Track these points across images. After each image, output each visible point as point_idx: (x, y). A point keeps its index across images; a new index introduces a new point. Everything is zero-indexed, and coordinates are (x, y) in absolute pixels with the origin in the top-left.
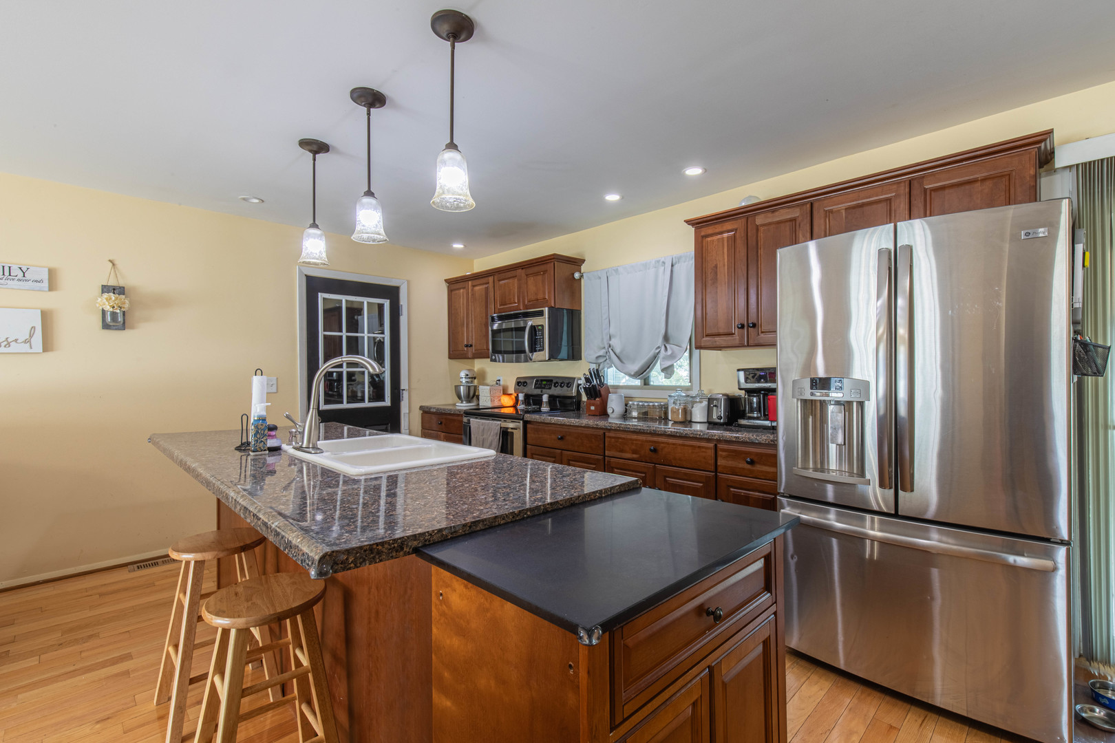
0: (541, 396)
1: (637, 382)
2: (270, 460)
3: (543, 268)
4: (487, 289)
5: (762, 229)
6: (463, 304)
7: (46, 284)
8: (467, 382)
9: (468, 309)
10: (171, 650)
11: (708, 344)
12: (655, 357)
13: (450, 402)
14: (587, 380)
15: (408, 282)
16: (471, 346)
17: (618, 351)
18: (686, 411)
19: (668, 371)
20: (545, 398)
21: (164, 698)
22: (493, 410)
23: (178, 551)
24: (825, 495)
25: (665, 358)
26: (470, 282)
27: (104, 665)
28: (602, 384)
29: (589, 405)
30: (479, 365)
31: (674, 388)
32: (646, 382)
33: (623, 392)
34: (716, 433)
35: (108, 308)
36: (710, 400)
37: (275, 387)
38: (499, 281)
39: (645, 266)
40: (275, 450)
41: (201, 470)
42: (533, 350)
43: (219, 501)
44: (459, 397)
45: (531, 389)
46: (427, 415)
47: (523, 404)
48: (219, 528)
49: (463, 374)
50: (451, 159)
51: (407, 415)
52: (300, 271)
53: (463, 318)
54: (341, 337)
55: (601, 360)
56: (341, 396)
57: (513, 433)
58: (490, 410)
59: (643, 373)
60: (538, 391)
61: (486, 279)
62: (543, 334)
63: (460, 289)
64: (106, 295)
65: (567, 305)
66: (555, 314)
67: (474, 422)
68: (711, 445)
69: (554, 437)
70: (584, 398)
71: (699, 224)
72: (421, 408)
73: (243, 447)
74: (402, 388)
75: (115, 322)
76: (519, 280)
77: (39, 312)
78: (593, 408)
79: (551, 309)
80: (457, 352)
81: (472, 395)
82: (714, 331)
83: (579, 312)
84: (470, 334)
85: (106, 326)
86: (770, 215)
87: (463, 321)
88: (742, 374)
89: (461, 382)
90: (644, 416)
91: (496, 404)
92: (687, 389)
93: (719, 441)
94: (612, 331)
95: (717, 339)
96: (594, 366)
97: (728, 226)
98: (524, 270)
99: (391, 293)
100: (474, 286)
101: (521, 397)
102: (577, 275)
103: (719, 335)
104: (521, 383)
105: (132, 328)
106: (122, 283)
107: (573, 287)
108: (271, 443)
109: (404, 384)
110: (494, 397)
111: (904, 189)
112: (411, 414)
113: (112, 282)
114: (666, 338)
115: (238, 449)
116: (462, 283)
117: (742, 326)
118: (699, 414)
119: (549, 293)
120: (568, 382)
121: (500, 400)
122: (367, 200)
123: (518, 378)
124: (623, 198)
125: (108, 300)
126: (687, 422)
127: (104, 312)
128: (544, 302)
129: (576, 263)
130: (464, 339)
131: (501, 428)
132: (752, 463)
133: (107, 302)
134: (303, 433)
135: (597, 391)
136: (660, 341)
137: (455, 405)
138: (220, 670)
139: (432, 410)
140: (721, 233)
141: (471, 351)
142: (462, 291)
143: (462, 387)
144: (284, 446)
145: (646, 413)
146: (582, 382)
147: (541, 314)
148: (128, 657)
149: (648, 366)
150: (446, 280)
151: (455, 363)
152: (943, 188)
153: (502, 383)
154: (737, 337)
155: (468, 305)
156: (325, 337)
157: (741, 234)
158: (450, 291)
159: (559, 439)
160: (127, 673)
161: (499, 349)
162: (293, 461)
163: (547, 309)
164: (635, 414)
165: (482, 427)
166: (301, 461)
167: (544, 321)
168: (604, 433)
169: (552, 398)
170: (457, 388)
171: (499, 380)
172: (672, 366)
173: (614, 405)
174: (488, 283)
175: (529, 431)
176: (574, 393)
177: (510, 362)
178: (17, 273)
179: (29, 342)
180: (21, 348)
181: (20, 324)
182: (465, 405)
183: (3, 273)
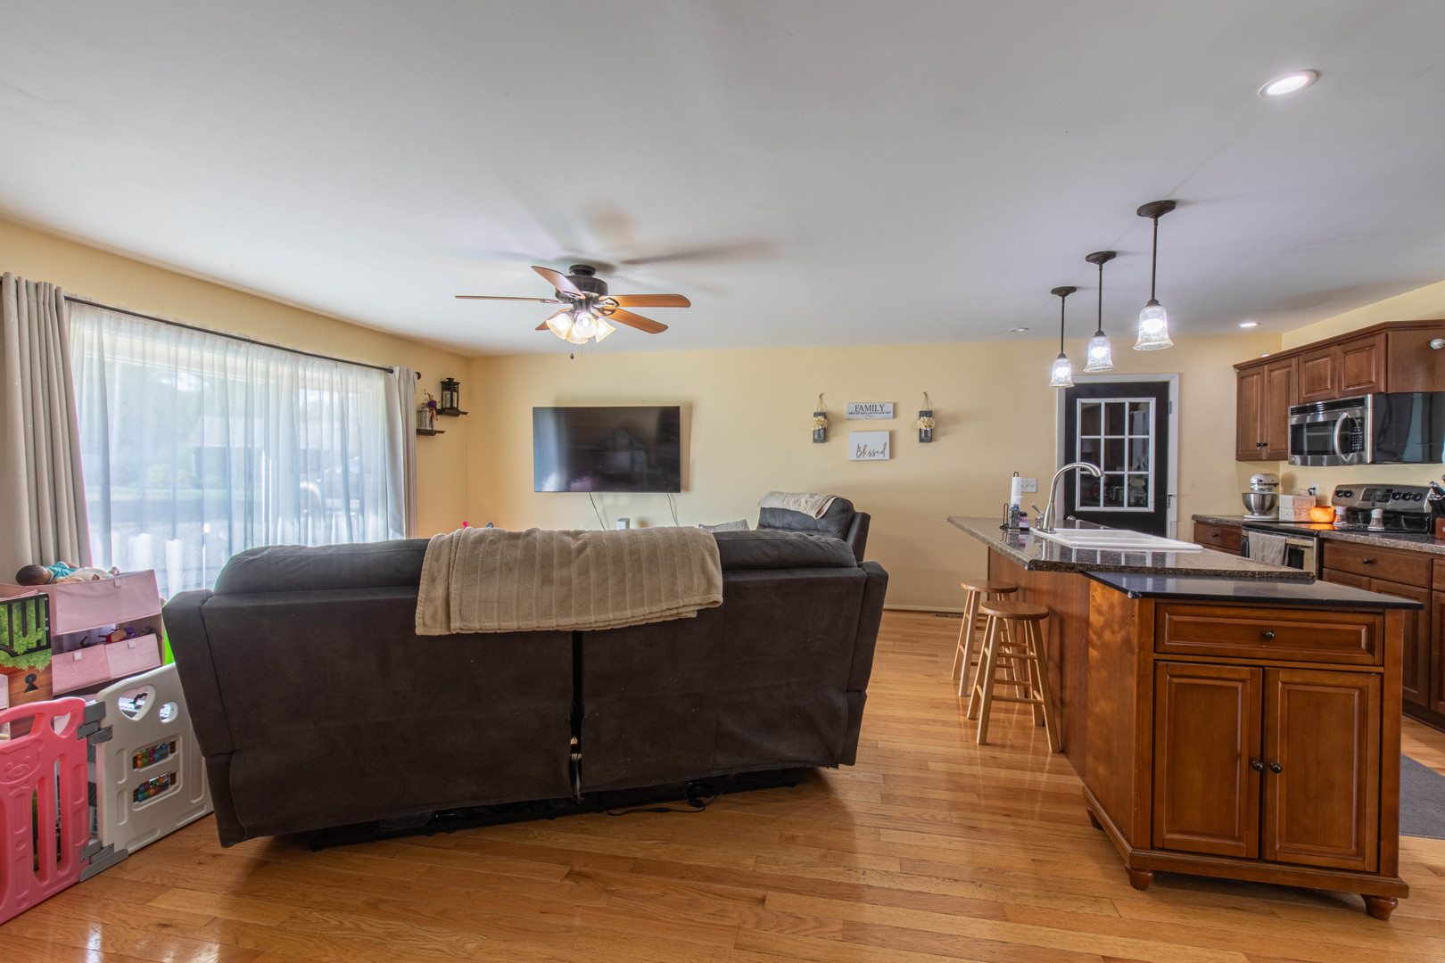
0: (1370, 511)
2: (1021, 536)
3: (1368, 341)
4: (1289, 373)
6: (1257, 393)
7: (892, 414)
8: (1262, 489)
9: (1262, 400)
10: (961, 647)
13: (1239, 513)
14: (1436, 490)
15: (1181, 375)
16: (1266, 445)
20: (1376, 514)
21: (957, 678)
22: (1297, 525)
23: (966, 584)
26: (1266, 367)
27: (925, 655)
29: (1441, 526)
30: (1283, 468)
35: (923, 428)
37: (1035, 487)
38: (1306, 362)
40: (1025, 530)
41: (980, 534)
42: (1347, 449)
43: (989, 548)
44: (1249, 507)
45: (1357, 501)
46: (1200, 526)
47: (1343, 520)
48: (989, 579)
49: (1254, 480)
50: (1153, 312)
51: (1175, 524)
53: (1257, 410)
54: (1099, 440)
56: (1098, 501)
57: (1303, 552)
58: (1293, 525)
60: (1367, 505)
61: (1289, 360)
62: (1363, 430)
63: (1253, 375)
64: (922, 418)
65: (1414, 387)
66: (1383, 403)
67: (1253, 536)
69: (1359, 560)
72: (1194, 517)
73: (1004, 527)
74: (1169, 493)
75: (927, 437)
76: (1334, 360)
77: (888, 433)
78: (1444, 529)
79: (1377, 395)
80: (1246, 453)
81: (1268, 505)
83: (1441, 395)
84: (1265, 430)
85: (921, 440)
87: (1257, 414)
89: (1252, 489)
91: (1304, 518)
98: (1341, 347)
99: (1159, 391)
100: (1271, 371)
101: (1340, 511)
102: (1436, 344)
105: (935, 440)
106: (931, 408)
107: (1430, 362)
108: (1022, 525)
109: (1172, 489)
110: (1300, 510)
112: (1180, 524)
113: (925, 409)
115: (1001, 528)
116: (1255, 368)
119: (1378, 374)
120: (1413, 494)
121: (1309, 514)
122: (1097, 339)
123: (1339, 486)
125: (924, 421)
127: (920, 430)
128: (1368, 387)
130: (1257, 436)
131: (1286, 544)
133: (922, 424)
134: (1043, 519)
137: (1243, 517)
138: (987, 645)
139: (1210, 521)
141: (1265, 452)
142: (1255, 377)
143: (1252, 496)
144: (1031, 529)
147: (1362, 402)
148: (936, 656)
150: (1235, 366)
151: (1246, 466)
153: (1317, 491)
155: (1263, 394)
156: (1083, 440)
158: (1241, 379)
159: (1366, 563)
160: (937, 662)
161: (1304, 448)
162: (1038, 539)
163: (1369, 397)
165: (1261, 542)
166: (1042, 539)
167: (1366, 412)
168: (1432, 559)
169: (1388, 514)
170: (1245, 497)
171: (1314, 489)
174: (1290, 366)
175: (1326, 551)
177: (1313, 464)
178: (879, 408)
179: (883, 452)
180: (879, 456)
181: (878, 441)
182: (1256, 517)
183: (871, 409)
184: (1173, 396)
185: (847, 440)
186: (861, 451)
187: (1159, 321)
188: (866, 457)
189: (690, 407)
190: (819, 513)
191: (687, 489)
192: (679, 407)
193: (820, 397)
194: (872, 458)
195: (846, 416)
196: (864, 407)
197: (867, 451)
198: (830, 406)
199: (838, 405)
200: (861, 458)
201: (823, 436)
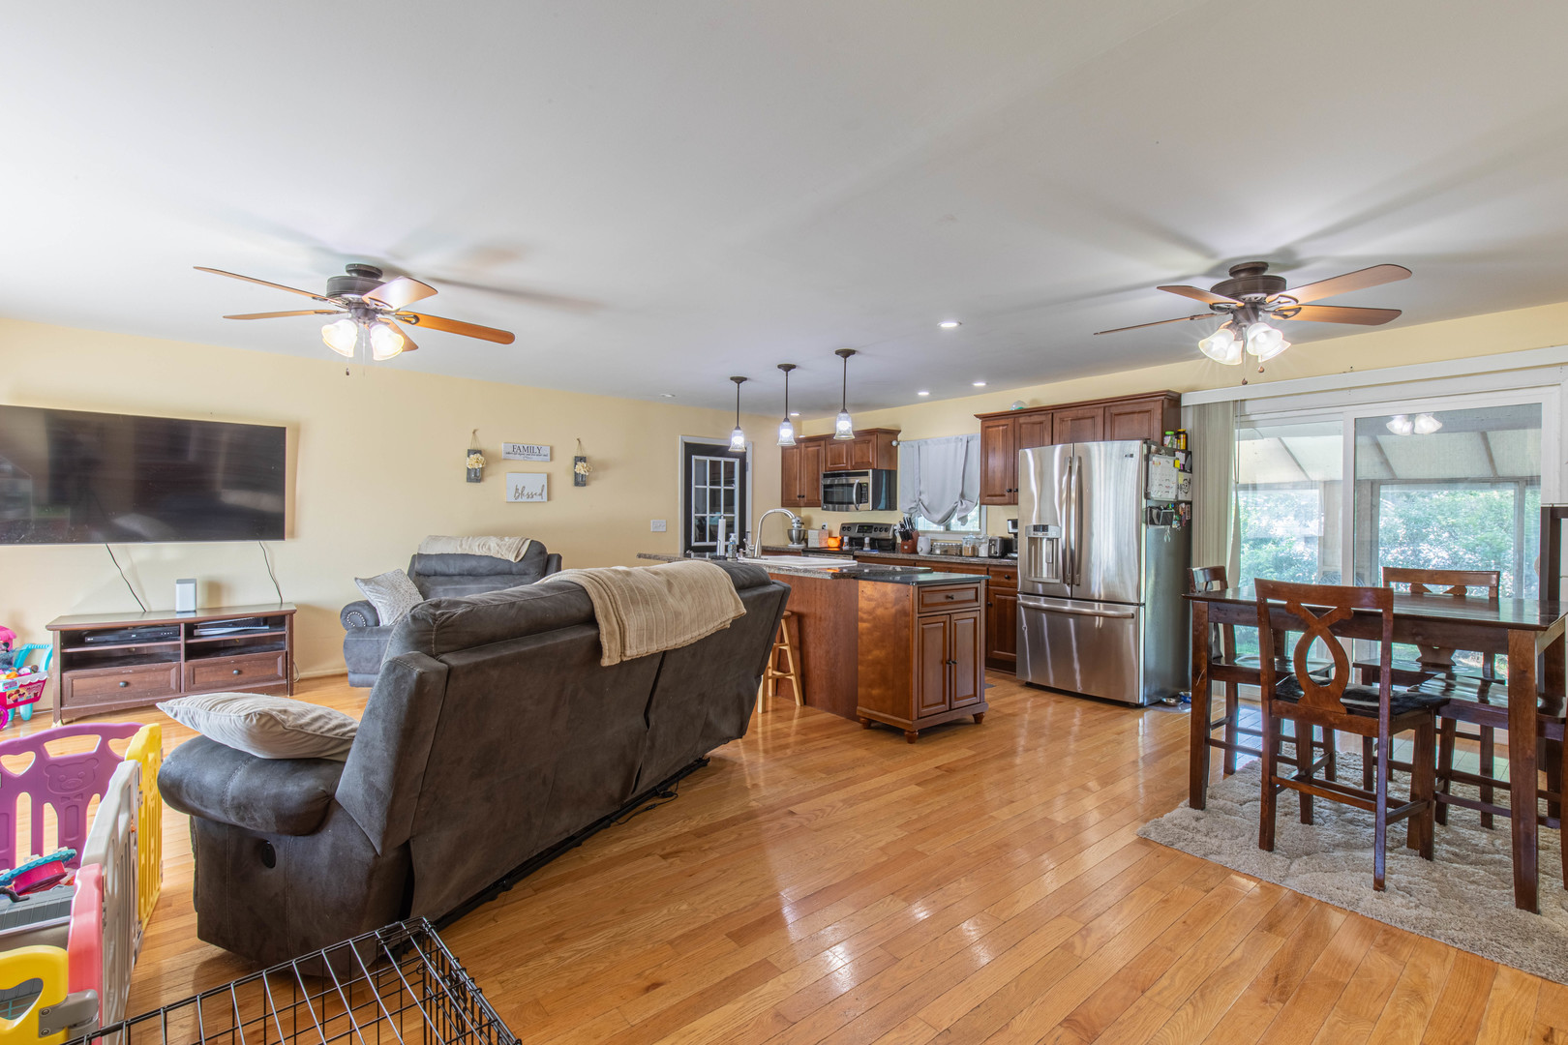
0: (863, 539)
1: (942, 528)
3: (867, 438)
4: (819, 450)
5: (1024, 426)
6: (796, 461)
7: (549, 457)
8: (797, 527)
9: (800, 466)
11: (989, 502)
12: (954, 510)
13: (783, 543)
14: (902, 526)
15: (753, 444)
16: (803, 497)
17: (926, 504)
18: (974, 549)
19: (963, 520)
20: (867, 540)
24: (1038, 590)
25: (961, 511)
26: (803, 444)
28: (913, 529)
29: (903, 545)
30: (805, 512)
31: (967, 533)
32: (948, 528)
33: (930, 536)
34: (995, 562)
36: (990, 541)
37: (665, 527)
38: (829, 445)
39: (948, 441)
42: (859, 501)
44: (791, 539)
45: (854, 533)
47: (847, 543)
49: (794, 520)
50: (844, 417)
52: (682, 440)
53: (796, 473)
54: (706, 489)
55: (912, 511)
56: (706, 536)
59: (945, 521)
60: (861, 535)
61: (820, 442)
62: (867, 490)
64: (576, 463)
65: (884, 466)
66: (877, 474)
68: (985, 568)
70: (899, 540)
71: (985, 418)
72: (761, 547)
74: (746, 531)
75: (581, 481)
76: (847, 446)
77: (545, 476)
78: (906, 547)
79: (874, 470)
80: (788, 501)
81: (803, 538)
82: (993, 493)
83: (896, 472)
84: (802, 486)
86: (1028, 418)
87: (796, 477)
88: (1010, 522)
89: (793, 527)
90: (945, 552)
91: (823, 545)
92: (978, 533)
93: (990, 565)
94: (922, 488)
95: (994, 498)
96: (907, 516)
97: (1003, 422)
100: (806, 447)
101: (846, 539)
102: (894, 443)
103: (996, 496)
104: (845, 528)
105: (591, 485)
107: (891, 453)
109: (749, 528)
110: (821, 540)
111: (1101, 411)
113: (579, 455)
114: (963, 496)
117: (1010, 491)
118: (983, 552)
119: (873, 458)
120: (886, 528)
121: (828, 541)
122: (785, 423)
124: (931, 393)
125: (582, 467)
126: (975, 554)
127: (577, 474)
128: (868, 465)
129: (893, 433)
130: (795, 490)
132: (1008, 578)
135: (909, 535)
136: (957, 498)
137: (787, 545)
140: (998, 426)
141: (802, 501)
142: (795, 450)
143: (793, 531)
145: (946, 551)
146: (898, 527)
147: (866, 474)
149: (949, 516)
151: (787, 510)
152: (1120, 414)
153: (826, 528)
154: (1007, 498)
155: (800, 462)
156: (696, 489)
157: (1010, 428)
158: (784, 450)
161: (830, 499)
163: (871, 471)
164: (938, 552)
167: (869, 480)
169: (873, 541)
170: (790, 532)
171: (824, 526)
172: (966, 516)
173: (923, 546)
174: (820, 445)
176: (890, 536)
177: (839, 510)
178: (536, 450)
179: (541, 494)
180: (537, 499)
181: (535, 483)
182: (796, 546)
183: (529, 451)
184: (749, 460)
185: (503, 482)
186: (519, 492)
187: (847, 422)
188: (525, 499)
189: (297, 429)
190: (517, 557)
191: (293, 535)
192: (285, 428)
193: (474, 433)
194: (530, 500)
195: (503, 455)
196: (521, 448)
197: (525, 492)
198: (484, 444)
199: (495, 442)
200: (520, 500)
201: (475, 476)
